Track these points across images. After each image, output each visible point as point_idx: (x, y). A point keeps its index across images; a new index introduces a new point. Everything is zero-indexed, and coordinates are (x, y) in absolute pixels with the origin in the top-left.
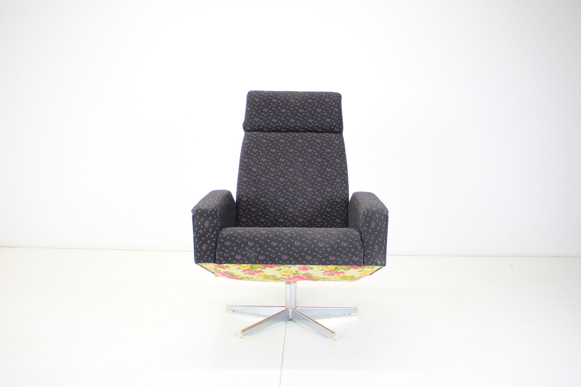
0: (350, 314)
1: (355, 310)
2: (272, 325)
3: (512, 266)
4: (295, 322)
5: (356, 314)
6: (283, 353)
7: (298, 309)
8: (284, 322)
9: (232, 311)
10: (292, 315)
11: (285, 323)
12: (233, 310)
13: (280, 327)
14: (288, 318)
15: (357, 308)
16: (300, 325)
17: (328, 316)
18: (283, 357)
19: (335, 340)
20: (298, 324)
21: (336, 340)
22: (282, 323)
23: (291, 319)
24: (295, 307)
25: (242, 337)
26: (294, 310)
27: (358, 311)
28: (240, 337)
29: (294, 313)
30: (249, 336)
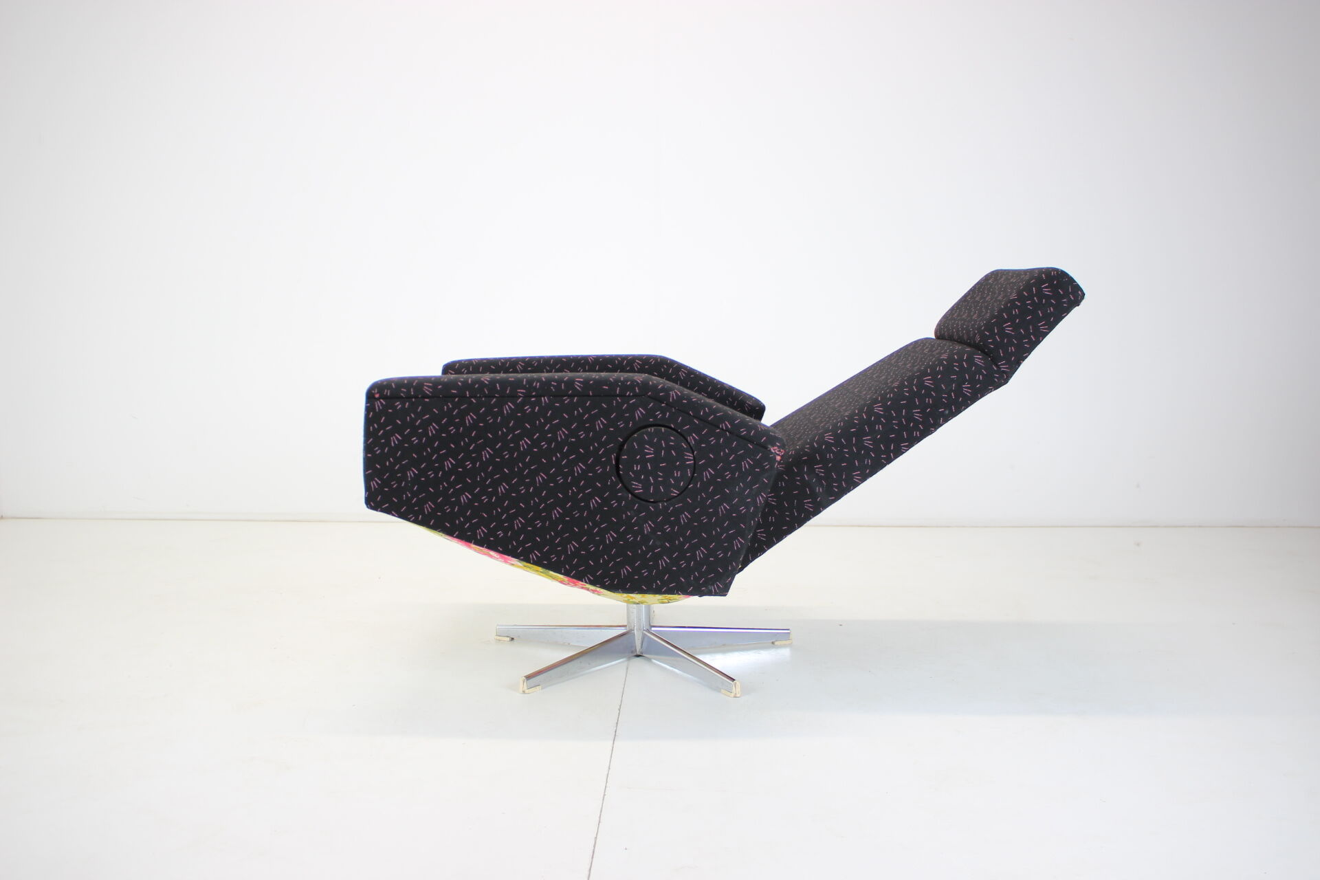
1: (786, 635)
2: (594, 667)
4: (649, 660)
5: (788, 642)
6: (617, 723)
7: (654, 631)
8: (625, 659)
9: (508, 639)
10: (642, 645)
11: (626, 663)
12: (513, 635)
13: (615, 669)
14: (632, 652)
15: (789, 630)
16: (659, 665)
18: (616, 731)
19: (735, 697)
20: (655, 664)
21: (738, 695)
22: (619, 663)
23: (638, 653)
24: (648, 628)
25: (527, 691)
26: (647, 634)
27: (792, 636)
28: (521, 691)
29: (646, 639)
30: (542, 689)
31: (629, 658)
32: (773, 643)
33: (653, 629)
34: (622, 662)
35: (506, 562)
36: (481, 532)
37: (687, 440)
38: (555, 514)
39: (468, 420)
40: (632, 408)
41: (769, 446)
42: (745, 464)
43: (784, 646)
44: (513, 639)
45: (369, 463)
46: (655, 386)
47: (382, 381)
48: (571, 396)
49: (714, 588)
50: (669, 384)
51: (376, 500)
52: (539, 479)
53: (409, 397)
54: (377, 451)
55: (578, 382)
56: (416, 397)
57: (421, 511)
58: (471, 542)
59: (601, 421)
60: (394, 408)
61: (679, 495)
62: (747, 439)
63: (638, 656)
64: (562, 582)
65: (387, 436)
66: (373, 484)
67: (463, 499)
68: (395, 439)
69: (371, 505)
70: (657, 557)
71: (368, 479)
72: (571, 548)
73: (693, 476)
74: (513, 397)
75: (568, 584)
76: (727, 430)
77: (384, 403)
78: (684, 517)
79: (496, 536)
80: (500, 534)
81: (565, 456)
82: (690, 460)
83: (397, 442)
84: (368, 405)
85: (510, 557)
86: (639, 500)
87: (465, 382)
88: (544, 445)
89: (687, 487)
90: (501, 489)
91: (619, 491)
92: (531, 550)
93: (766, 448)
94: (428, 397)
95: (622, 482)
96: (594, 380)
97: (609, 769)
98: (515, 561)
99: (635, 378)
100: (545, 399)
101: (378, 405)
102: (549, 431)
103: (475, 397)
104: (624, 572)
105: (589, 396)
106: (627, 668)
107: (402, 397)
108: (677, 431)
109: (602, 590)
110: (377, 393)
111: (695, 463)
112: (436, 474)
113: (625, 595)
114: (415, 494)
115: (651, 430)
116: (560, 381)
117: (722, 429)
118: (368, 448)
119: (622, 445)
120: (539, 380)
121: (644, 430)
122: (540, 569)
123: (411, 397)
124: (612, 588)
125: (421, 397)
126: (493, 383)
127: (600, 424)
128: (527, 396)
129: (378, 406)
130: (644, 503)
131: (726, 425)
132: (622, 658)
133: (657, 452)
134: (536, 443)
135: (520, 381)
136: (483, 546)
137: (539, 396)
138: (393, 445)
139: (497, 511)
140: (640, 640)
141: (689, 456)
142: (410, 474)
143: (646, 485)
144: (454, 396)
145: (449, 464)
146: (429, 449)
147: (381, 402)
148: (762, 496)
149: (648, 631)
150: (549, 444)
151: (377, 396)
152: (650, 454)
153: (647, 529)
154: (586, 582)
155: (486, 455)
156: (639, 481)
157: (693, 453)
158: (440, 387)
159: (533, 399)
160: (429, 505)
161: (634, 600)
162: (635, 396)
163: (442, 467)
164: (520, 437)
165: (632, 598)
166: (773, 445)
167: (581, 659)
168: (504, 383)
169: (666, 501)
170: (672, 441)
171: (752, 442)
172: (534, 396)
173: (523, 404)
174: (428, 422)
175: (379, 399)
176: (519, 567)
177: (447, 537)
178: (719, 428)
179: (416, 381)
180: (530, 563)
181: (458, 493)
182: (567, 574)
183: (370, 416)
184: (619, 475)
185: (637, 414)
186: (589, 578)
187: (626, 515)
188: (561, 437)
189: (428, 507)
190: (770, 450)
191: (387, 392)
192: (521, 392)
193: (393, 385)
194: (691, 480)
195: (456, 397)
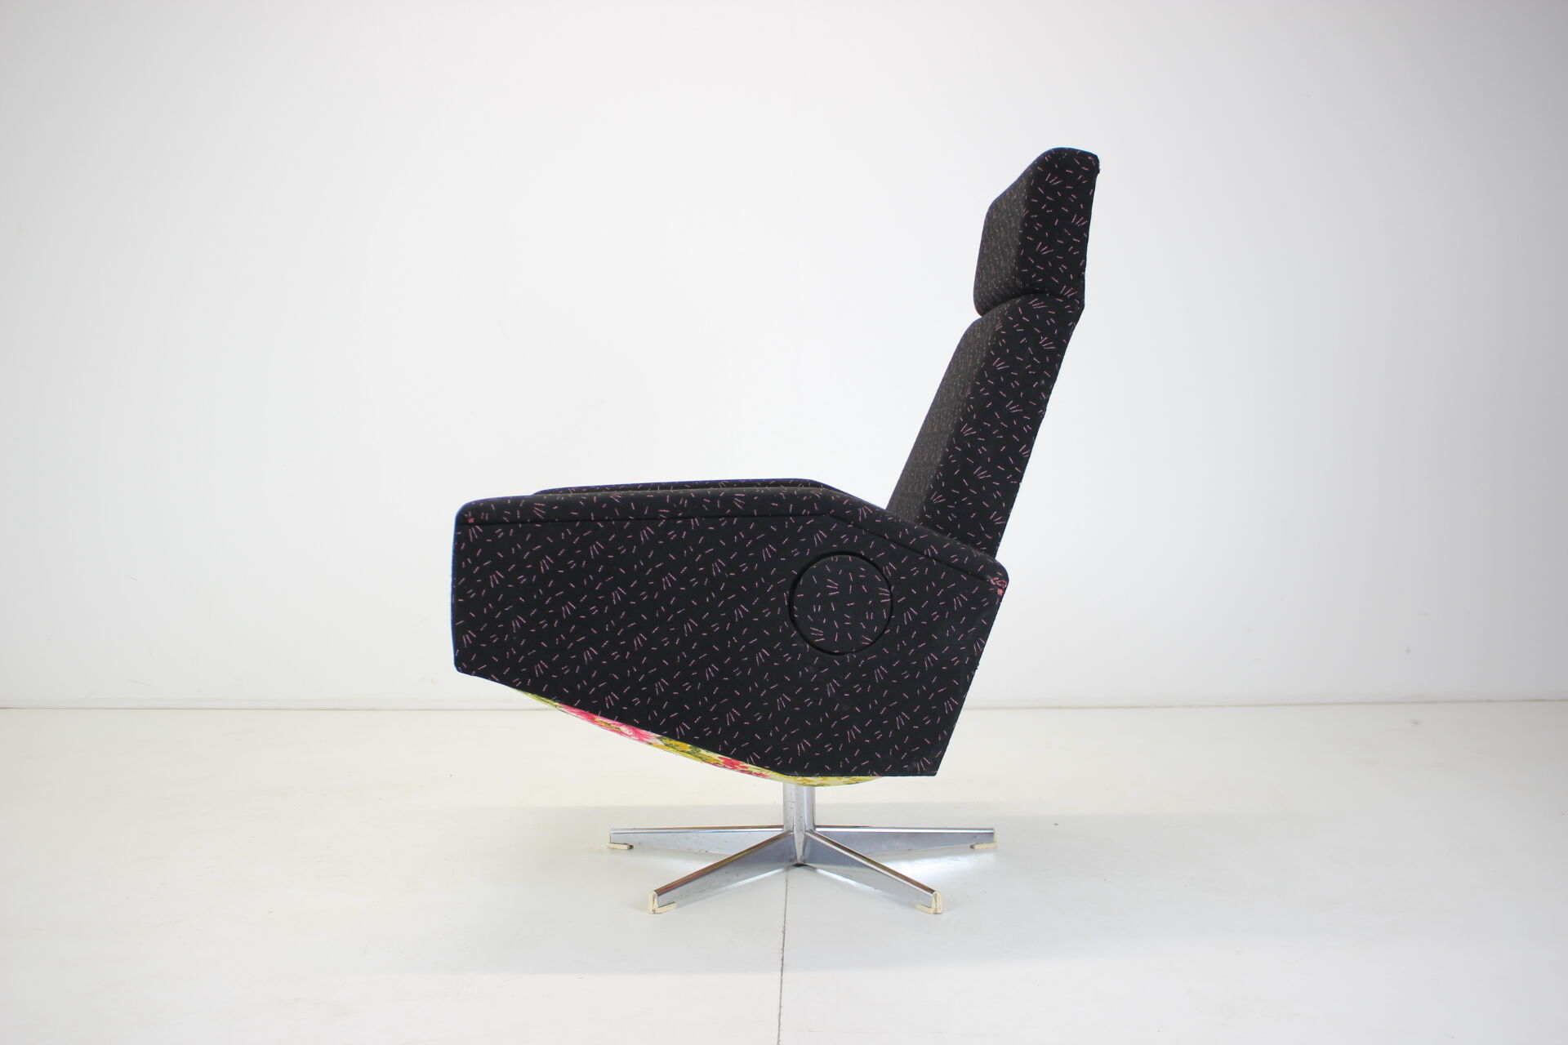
1: (989, 836)
2: (744, 878)
3: (1416, 723)
4: (814, 869)
5: (991, 846)
6: (783, 949)
7: (820, 832)
8: (782, 869)
9: (626, 847)
10: (804, 852)
11: (784, 875)
12: (629, 844)
13: (772, 885)
14: (791, 860)
15: (993, 830)
18: (783, 960)
19: (936, 913)
21: (939, 912)
22: (774, 875)
23: (799, 862)
24: (812, 828)
25: (658, 910)
26: (811, 835)
27: (997, 837)
28: (651, 910)
29: (809, 843)
30: (678, 907)
31: (788, 869)
32: (972, 847)
33: (818, 829)
34: (779, 873)
35: (641, 739)
36: (611, 699)
37: (881, 571)
38: (710, 672)
39: (593, 550)
40: (810, 531)
41: (988, 577)
42: (957, 602)
43: (987, 851)
44: (631, 847)
45: (459, 611)
46: (839, 502)
47: (477, 503)
48: (730, 517)
49: (920, 766)
51: (469, 659)
52: (687, 627)
53: (514, 522)
54: (471, 594)
55: (739, 498)
56: (524, 522)
57: (531, 673)
58: (597, 714)
59: (769, 548)
60: (494, 536)
61: (871, 644)
62: (959, 568)
63: (799, 865)
64: (716, 764)
65: (485, 573)
66: (466, 639)
67: (587, 656)
68: (496, 578)
69: (462, 667)
70: (844, 727)
71: (457, 631)
72: (731, 717)
73: (889, 618)
74: (653, 519)
75: (724, 767)
76: (934, 557)
77: (481, 530)
78: (880, 673)
79: (631, 705)
80: (636, 701)
81: (722, 595)
82: (886, 598)
83: (497, 582)
84: (459, 533)
85: (649, 733)
86: (818, 652)
87: (588, 501)
88: (694, 582)
89: (882, 633)
90: (637, 642)
91: (794, 640)
92: (677, 722)
93: (984, 579)
94: (538, 521)
95: (797, 629)
96: (759, 495)
97: (781, 1007)
98: (653, 737)
99: (813, 492)
100: (695, 522)
101: (472, 532)
102: (700, 563)
103: (602, 520)
104: (801, 748)
105: (753, 516)
106: (787, 881)
107: (505, 522)
108: (868, 560)
109: (770, 773)
110: (472, 517)
111: (892, 601)
112: (551, 623)
113: (800, 778)
114: (522, 651)
115: (835, 559)
116: (714, 498)
117: (928, 555)
118: (458, 591)
119: (797, 579)
120: (687, 497)
121: (827, 559)
122: (688, 747)
123: (518, 522)
124: (785, 769)
125: (531, 522)
126: (626, 500)
127: (767, 552)
128: (672, 517)
129: (473, 534)
130: (827, 655)
131: (932, 551)
132: (779, 868)
133: (843, 588)
134: (683, 579)
135: (662, 498)
136: (612, 719)
137: (686, 518)
138: (492, 585)
139: (632, 670)
140: (802, 844)
141: (885, 592)
142: (515, 624)
143: (829, 632)
144: (575, 519)
145: (567, 610)
146: (541, 591)
147: (477, 530)
149: (812, 832)
150: (701, 580)
151: (471, 522)
152: (834, 590)
153: (830, 691)
154: (751, 763)
155: (616, 597)
156: (819, 625)
157: (890, 589)
158: (556, 507)
159: (679, 522)
160: (541, 665)
161: (811, 783)
162: (813, 515)
163: (558, 614)
164: (662, 572)
165: (809, 781)
166: (994, 575)
167: (723, 870)
168: (640, 501)
169: (855, 652)
170: (862, 573)
171: (966, 573)
172: (680, 518)
173: (666, 528)
174: (540, 555)
175: (473, 525)
176: (658, 746)
177: (566, 708)
178: (923, 554)
179: (523, 501)
180: (676, 739)
181: (580, 648)
182: (725, 752)
183: (462, 548)
184: (793, 620)
185: (817, 539)
186: (754, 757)
187: (804, 671)
188: (716, 571)
189: (540, 668)
190: (990, 582)
191: (485, 516)
192: (662, 513)
193: (492, 506)
194: (888, 624)
195: (576, 522)
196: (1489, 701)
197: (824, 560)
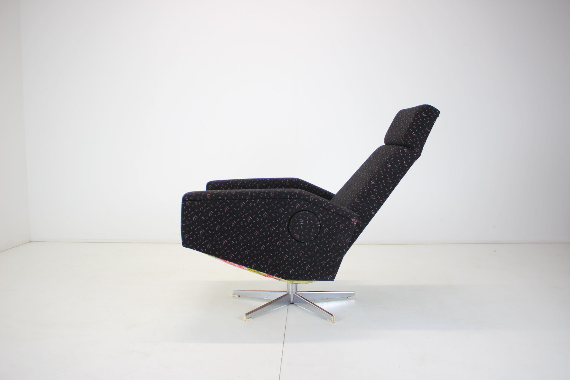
0: (347, 297)
1: (353, 294)
2: (274, 309)
3: (495, 251)
4: (296, 305)
5: (353, 297)
6: (285, 335)
8: (286, 305)
9: (238, 296)
10: (293, 300)
11: (287, 307)
13: (283, 310)
14: (289, 302)
15: (354, 292)
16: (301, 308)
17: (328, 299)
18: (284, 338)
19: (333, 322)
20: (298, 307)
22: (284, 307)
23: (292, 303)
25: (246, 320)
26: (295, 294)
27: (355, 294)
28: (244, 320)
29: (295, 297)
30: (253, 319)
31: (288, 305)
33: (298, 292)
35: (241, 268)
36: (231, 256)
37: (317, 217)
38: (263, 248)
39: (226, 209)
40: (295, 204)
41: (352, 219)
42: (341, 226)
43: (352, 299)
45: (183, 228)
46: (304, 194)
47: (189, 193)
48: (269, 199)
49: (329, 277)
50: (309, 193)
51: (186, 243)
52: (256, 234)
53: (201, 200)
54: (187, 223)
55: (272, 193)
56: (204, 200)
57: (206, 247)
58: (227, 260)
59: (282, 209)
60: (194, 204)
61: (314, 239)
62: (342, 216)
63: (292, 304)
64: (264, 276)
65: (192, 216)
66: (185, 237)
67: (224, 242)
68: (194, 218)
69: (184, 245)
70: (305, 265)
71: (183, 235)
72: (269, 262)
73: (320, 231)
74: (245, 199)
75: (267, 276)
76: (334, 212)
77: (190, 203)
78: (316, 248)
79: (238, 258)
80: (239, 257)
81: (266, 224)
82: (319, 225)
83: (195, 219)
84: (183, 203)
85: (243, 266)
86: (297, 242)
87: (224, 194)
88: (258, 219)
89: (317, 236)
90: (240, 238)
91: (290, 238)
92: (252, 263)
93: (350, 219)
94: (208, 200)
95: (290, 234)
96: (278, 192)
98: (245, 268)
99: (296, 191)
100: (258, 200)
101: (187, 204)
102: (259, 214)
103: (229, 200)
104: (291, 272)
105: (277, 199)
106: (288, 309)
107: (198, 200)
108: (313, 213)
109: (281, 279)
110: (187, 198)
111: (321, 226)
112: (212, 232)
113: (291, 281)
114: (203, 240)
115: (302, 213)
116: (264, 193)
117: (332, 212)
118: (183, 222)
119: (291, 219)
120: (255, 192)
121: (300, 212)
122: (256, 271)
123: (202, 200)
124: (286, 278)
125: (206, 200)
126: (236, 193)
127: (281, 210)
128: (251, 199)
130: (300, 243)
131: (333, 210)
132: (285, 304)
133: (305, 222)
134: (254, 219)
135: (248, 193)
136: (232, 262)
137: (255, 199)
138: (194, 220)
139: (238, 247)
140: (293, 297)
141: (318, 223)
142: (201, 232)
143: (300, 235)
144: (220, 199)
145: (218, 228)
146: (209, 222)
147: (189, 202)
148: (348, 239)
149: (296, 293)
150: (260, 219)
151: (187, 200)
152: (302, 222)
153: (301, 254)
154: (275, 276)
155: (233, 224)
156: (297, 234)
157: (320, 222)
158: (214, 196)
159: (253, 200)
160: (209, 245)
161: (294, 283)
162: (296, 198)
163: (215, 229)
164: (248, 216)
165: (294, 282)
166: (353, 218)
167: (270, 305)
168: (241, 194)
169: (309, 242)
170: (311, 217)
171: (344, 217)
173: (249, 202)
174: (209, 210)
175: (188, 201)
176: (246, 270)
177: (217, 258)
178: (331, 211)
179: (204, 193)
180: (252, 268)
181: (222, 240)
182: (267, 273)
183: (184, 208)
184: (289, 231)
185: (297, 206)
186: (276, 274)
187: (292, 248)
188: (265, 216)
189: (209, 246)
190: (352, 220)
191: (191, 198)
192: (248, 198)
193: (194, 195)
194: (319, 233)
195: (220, 200)
196: (520, 243)
197: (299, 213)
